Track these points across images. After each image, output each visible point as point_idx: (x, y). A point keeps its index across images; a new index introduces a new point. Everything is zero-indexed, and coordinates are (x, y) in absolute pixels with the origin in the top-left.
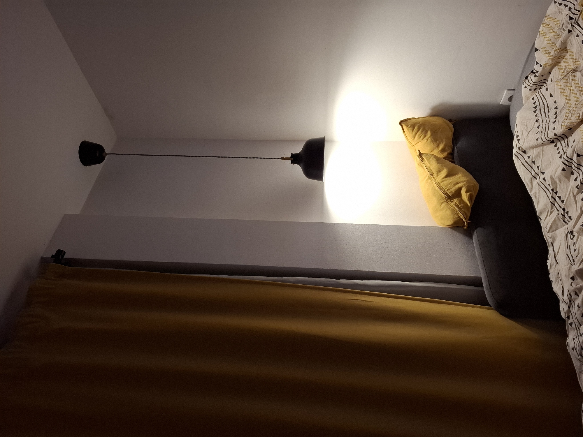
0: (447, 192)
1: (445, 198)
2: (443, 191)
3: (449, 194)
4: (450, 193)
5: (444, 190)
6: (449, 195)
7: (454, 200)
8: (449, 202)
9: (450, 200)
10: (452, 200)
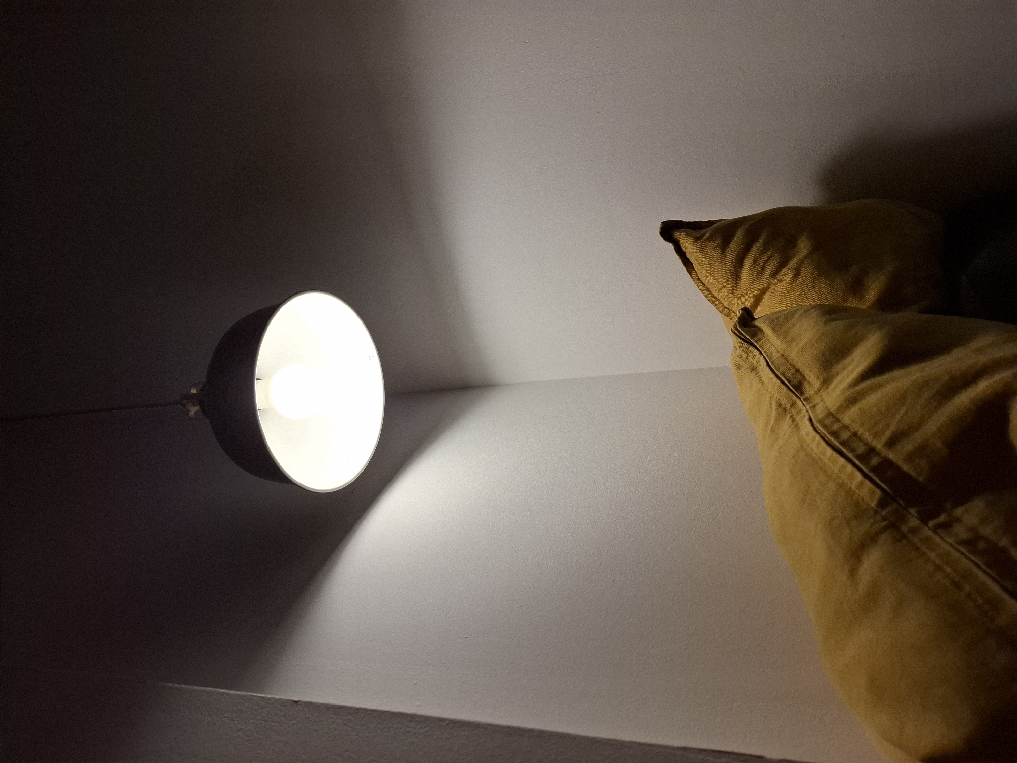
0: (891, 456)
1: (882, 504)
2: (858, 457)
3: (905, 468)
4: (909, 458)
5: (861, 449)
6: (906, 475)
7: (958, 512)
8: (914, 531)
9: (924, 519)
10: (942, 518)
